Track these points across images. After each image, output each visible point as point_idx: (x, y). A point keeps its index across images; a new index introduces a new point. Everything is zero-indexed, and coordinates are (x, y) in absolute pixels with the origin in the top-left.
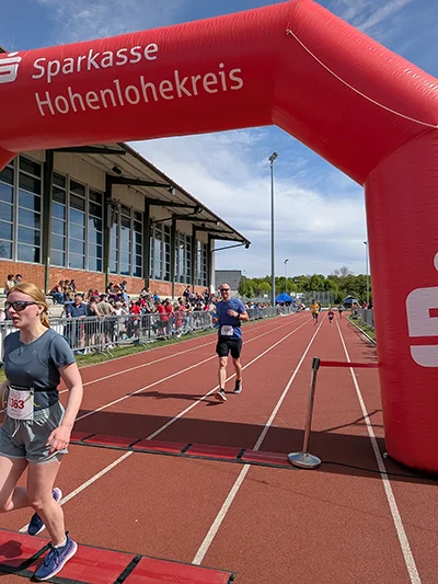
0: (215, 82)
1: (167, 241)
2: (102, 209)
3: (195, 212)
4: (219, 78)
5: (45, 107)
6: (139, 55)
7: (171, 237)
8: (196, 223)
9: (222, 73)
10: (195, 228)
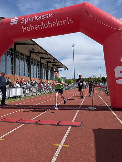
0: (66, 22)
1: (46, 69)
2: (29, 60)
3: (54, 60)
4: (67, 21)
5: (24, 30)
6: (48, 16)
7: (47, 68)
8: (53, 64)
9: (68, 20)
10: (53, 65)
